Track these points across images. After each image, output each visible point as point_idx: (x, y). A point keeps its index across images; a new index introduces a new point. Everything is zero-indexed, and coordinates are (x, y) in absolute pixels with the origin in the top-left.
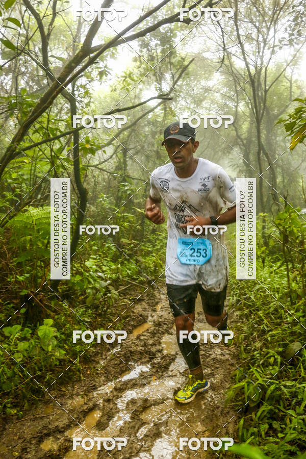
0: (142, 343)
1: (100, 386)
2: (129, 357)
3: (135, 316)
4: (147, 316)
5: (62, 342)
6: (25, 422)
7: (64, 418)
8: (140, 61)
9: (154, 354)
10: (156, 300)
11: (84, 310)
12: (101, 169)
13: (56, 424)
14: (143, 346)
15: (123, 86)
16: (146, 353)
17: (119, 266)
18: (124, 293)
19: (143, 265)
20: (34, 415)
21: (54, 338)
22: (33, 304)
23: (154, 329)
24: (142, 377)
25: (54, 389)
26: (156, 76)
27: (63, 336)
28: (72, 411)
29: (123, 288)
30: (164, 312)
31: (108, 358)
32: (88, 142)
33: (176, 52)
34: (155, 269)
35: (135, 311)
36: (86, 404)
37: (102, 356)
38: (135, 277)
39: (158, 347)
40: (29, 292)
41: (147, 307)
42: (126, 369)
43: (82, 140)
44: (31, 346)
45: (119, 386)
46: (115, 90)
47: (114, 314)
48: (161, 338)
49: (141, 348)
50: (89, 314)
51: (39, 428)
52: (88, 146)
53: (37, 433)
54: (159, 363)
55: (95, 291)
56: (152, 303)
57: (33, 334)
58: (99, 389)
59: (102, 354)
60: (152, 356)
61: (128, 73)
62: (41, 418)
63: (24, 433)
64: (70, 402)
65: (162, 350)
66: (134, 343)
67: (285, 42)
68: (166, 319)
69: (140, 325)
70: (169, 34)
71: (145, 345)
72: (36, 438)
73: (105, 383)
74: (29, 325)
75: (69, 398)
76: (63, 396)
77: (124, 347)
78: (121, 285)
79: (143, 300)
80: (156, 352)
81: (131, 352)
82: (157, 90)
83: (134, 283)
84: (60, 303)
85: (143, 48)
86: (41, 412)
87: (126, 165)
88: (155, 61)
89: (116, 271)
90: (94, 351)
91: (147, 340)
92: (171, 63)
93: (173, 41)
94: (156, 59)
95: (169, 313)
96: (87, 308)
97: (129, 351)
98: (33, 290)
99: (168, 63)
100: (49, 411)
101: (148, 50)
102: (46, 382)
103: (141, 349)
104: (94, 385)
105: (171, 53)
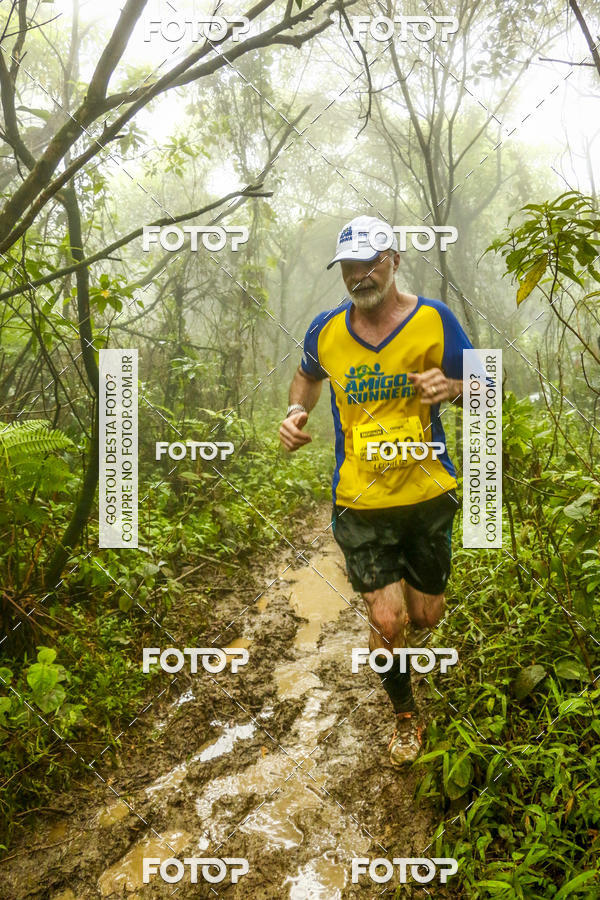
0: (235, 681)
1: (160, 775)
2: (210, 711)
3: (216, 626)
4: (242, 625)
5: (77, 690)
6: (10, 863)
7: (91, 847)
8: (202, 113)
9: (261, 703)
10: (257, 591)
11: (116, 620)
12: (133, 333)
13: (76, 861)
14: (237, 688)
15: (168, 164)
16: (245, 700)
17: (180, 526)
18: (192, 581)
19: (228, 523)
20: (29, 848)
21: (60, 686)
22: (14, 618)
23: (258, 650)
24: (240, 751)
25: (66, 791)
26: (235, 143)
27: (77, 679)
28: (105, 831)
29: (189, 571)
30: (273, 614)
31: (170, 715)
32: (105, 285)
33: (272, 93)
34: (252, 528)
35: (217, 615)
36: (132, 815)
37: (157, 714)
38: (212, 546)
39: (267, 687)
40: (4, 594)
41: (240, 606)
42: (207, 736)
43: (94, 283)
44: (16, 705)
45: (195, 772)
46: (154, 173)
47: (177, 625)
48: (271, 669)
49: (234, 691)
50: (127, 627)
51: (41, 873)
52: (106, 294)
53: (39, 884)
54: (270, 720)
55: (135, 581)
56: (250, 596)
57: (16, 677)
58: (157, 781)
59: (157, 708)
60: (256, 705)
61: (178, 138)
62: (44, 852)
63: (10, 885)
64: (100, 812)
65: (275, 691)
66: (220, 682)
67: (485, 70)
68: (278, 628)
69: (229, 643)
70: (256, 57)
71: (241, 685)
72: (35, 894)
73: (169, 769)
74: (7, 660)
75: (97, 805)
76: (85, 801)
77: (200, 691)
78: (185, 565)
79: (231, 592)
80: (263, 697)
81: (215, 701)
82: (237, 170)
83: (211, 559)
84: (68, 609)
85: (207, 87)
86: (42, 838)
87: (182, 321)
88: (232, 112)
89: (176, 537)
90: (141, 704)
91: (245, 674)
92: (263, 116)
93: (265, 72)
94: (233, 107)
95: (284, 616)
96: (123, 616)
97: (210, 698)
98: (10, 588)
99: (257, 115)
100: (60, 834)
101: (217, 90)
102: (49, 776)
103: (234, 695)
104: (147, 775)
105: (263, 96)
